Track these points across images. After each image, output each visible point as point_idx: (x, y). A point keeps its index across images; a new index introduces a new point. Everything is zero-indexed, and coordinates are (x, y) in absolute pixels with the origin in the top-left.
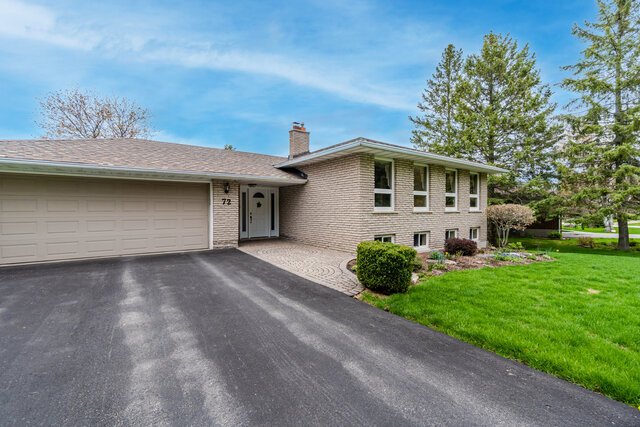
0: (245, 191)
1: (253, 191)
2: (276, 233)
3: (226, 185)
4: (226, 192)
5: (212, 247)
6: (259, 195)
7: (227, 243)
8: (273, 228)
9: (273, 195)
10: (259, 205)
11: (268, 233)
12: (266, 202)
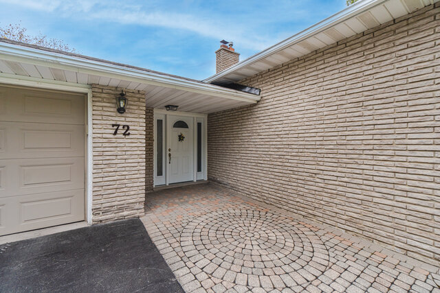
0: (162, 118)
1: (173, 116)
2: (204, 176)
3: (120, 98)
4: (121, 111)
5: (91, 219)
6: (181, 124)
7: (121, 209)
8: (199, 169)
9: (199, 125)
10: (181, 138)
11: (193, 176)
12: (190, 134)
